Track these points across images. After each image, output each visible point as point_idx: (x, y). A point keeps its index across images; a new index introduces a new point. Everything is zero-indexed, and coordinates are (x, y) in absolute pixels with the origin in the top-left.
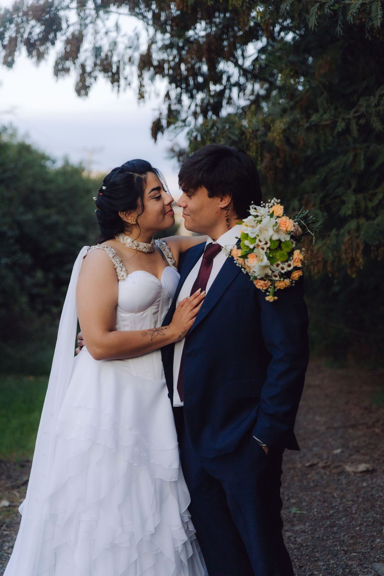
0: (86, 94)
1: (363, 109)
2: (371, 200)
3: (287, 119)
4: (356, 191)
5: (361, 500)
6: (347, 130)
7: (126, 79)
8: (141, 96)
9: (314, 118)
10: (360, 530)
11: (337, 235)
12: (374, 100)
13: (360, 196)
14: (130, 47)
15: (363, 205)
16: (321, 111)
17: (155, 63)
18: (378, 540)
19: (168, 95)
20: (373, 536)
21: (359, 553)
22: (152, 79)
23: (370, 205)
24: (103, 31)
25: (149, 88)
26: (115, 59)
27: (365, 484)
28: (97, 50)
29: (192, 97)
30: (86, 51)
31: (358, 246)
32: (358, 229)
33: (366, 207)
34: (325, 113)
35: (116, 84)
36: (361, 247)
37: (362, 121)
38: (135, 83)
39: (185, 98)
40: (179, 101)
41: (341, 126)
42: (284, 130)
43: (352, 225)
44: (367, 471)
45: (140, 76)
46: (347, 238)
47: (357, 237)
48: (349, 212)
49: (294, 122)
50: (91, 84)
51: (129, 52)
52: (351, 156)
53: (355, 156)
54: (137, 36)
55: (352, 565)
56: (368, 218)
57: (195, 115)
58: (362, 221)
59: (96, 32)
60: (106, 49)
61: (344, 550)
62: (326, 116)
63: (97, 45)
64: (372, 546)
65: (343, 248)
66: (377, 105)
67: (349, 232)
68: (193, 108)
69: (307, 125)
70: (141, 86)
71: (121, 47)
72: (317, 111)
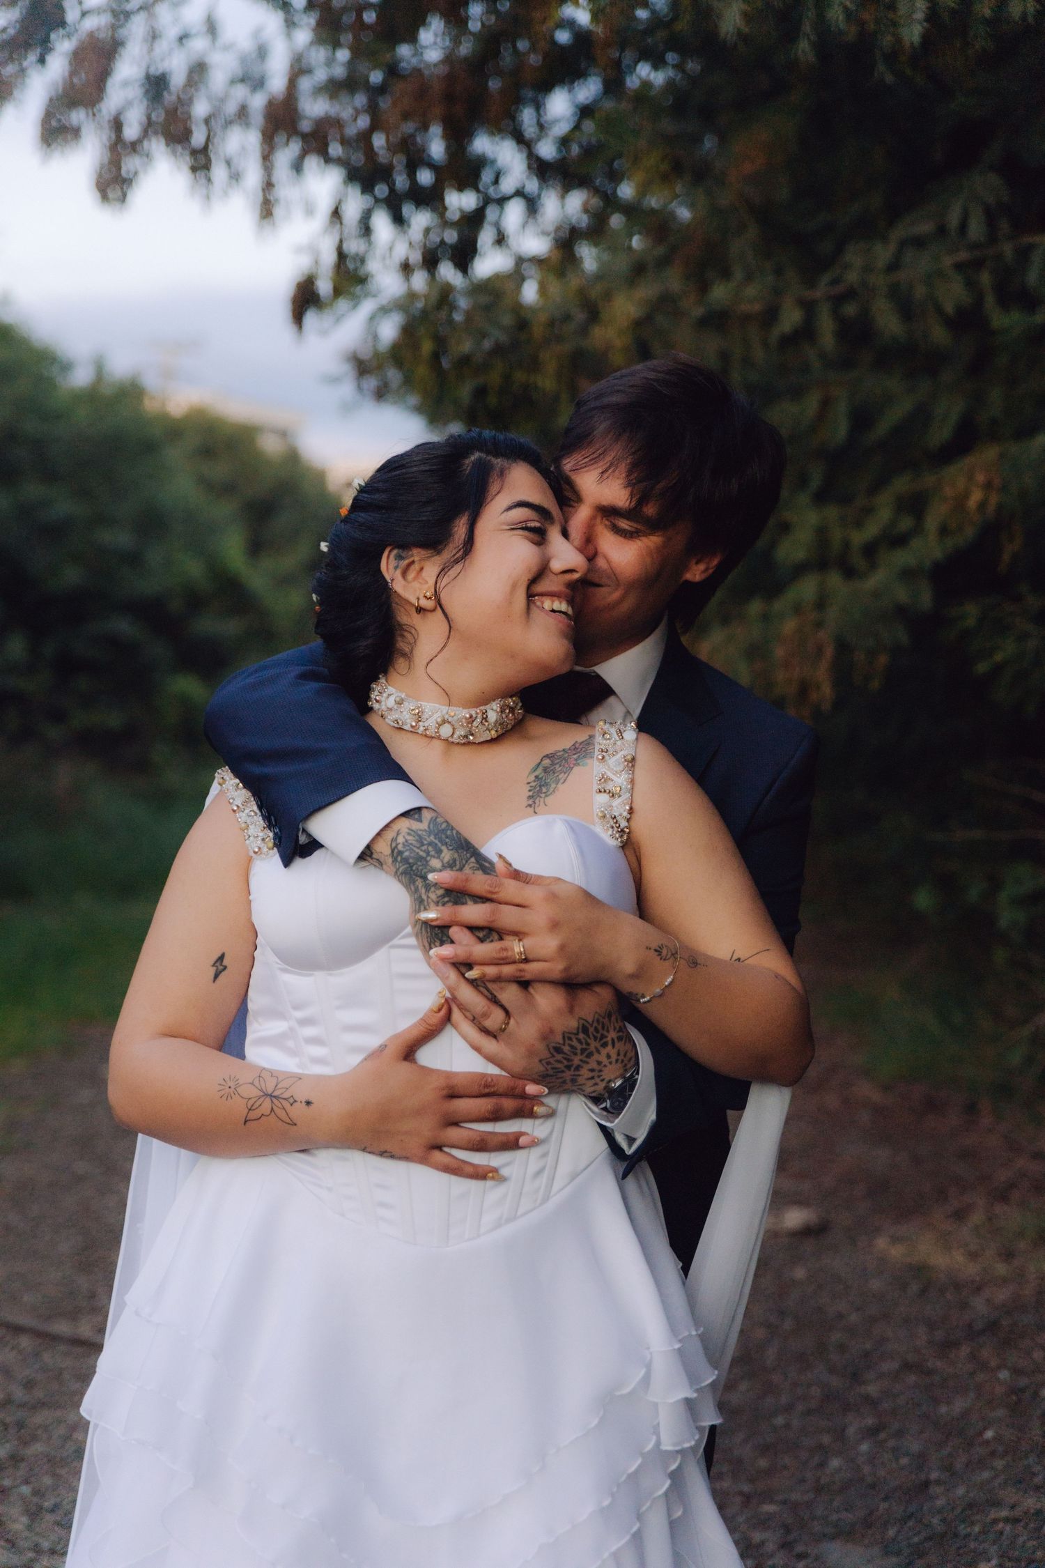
0: (123, 199)
1: (852, 277)
2: (859, 524)
3: (647, 291)
4: (820, 498)
5: (788, 1325)
6: (806, 332)
7: (228, 163)
8: (267, 209)
9: (720, 293)
10: (787, 1426)
11: (765, 617)
12: (883, 253)
13: (832, 512)
14: (242, 80)
15: (837, 536)
16: (738, 275)
17: (305, 126)
18: (835, 1463)
19: (336, 214)
20: (821, 1447)
21: (784, 1502)
22: (298, 167)
23: (859, 538)
24: (172, 33)
25: (287, 190)
26: (200, 109)
27: (800, 1273)
28: (156, 85)
29: (399, 220)
30: (126, 84)
31: (820, 650)
32: (821, 604)
33: (847, 544)
34: (749, 278)
35: (201, 174)
36: (829, 651)
37: (850, 310)
38: (253, 176)
39: (382, 224)
40: (366, 229)
41: (791, 318)
42: (638, 324)
43: (807, 588)
44: (807, 1232)
45: (267, 158)
46: (790, 626)
47: (819, 625)
48: (800, 555)
49: (665, 303)
50: (136, 173)
51: (240, 92)
52: (811, 403)
53: (826, 403)
54: (262, 52)
55: (763, 1543)
56: (850, 573)
57: (406, 268)
58: (835, 580)
59: (154, 36)
60: (178, 79)
61: (741, 1493)
62: (751, 291)
63: (156, 70)
64: (818, 1480)
65: (779, 652)
66: (893, 267)
67: (798, 609)
68: (401, 251)
69: (698, 312)
70: (268, 185)
71: (218, 78)
72: (726, 274)
